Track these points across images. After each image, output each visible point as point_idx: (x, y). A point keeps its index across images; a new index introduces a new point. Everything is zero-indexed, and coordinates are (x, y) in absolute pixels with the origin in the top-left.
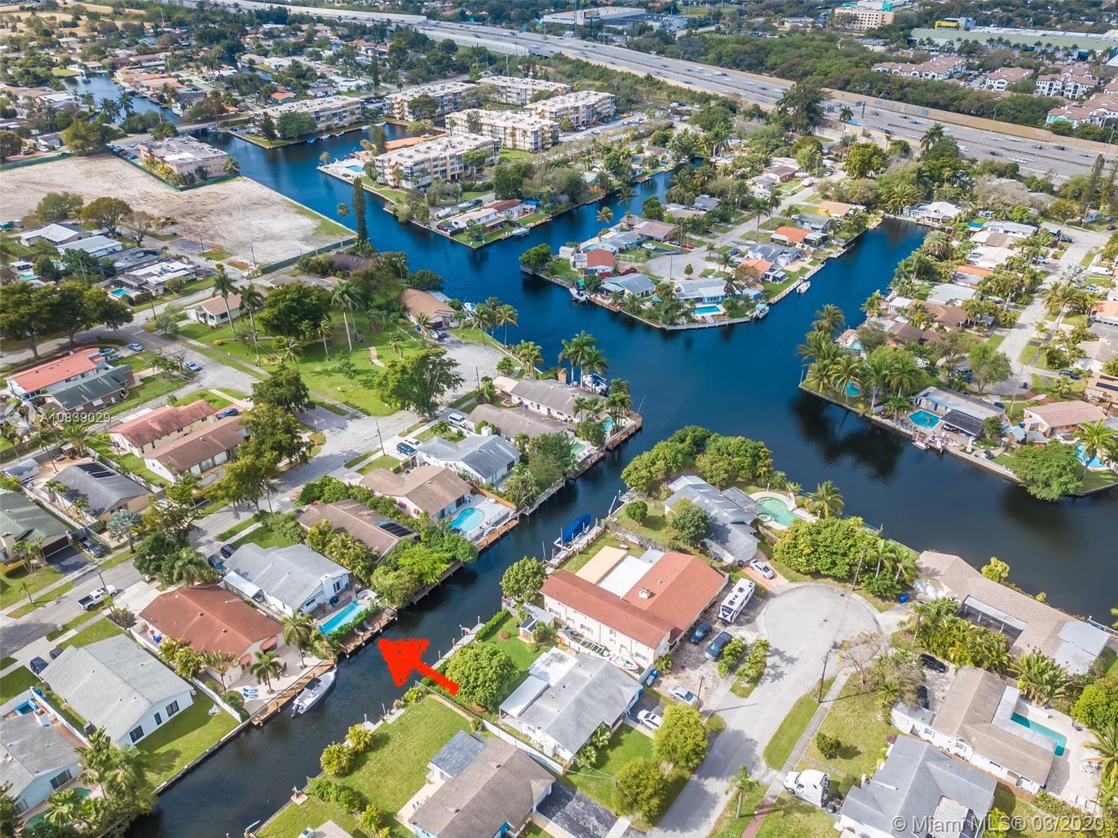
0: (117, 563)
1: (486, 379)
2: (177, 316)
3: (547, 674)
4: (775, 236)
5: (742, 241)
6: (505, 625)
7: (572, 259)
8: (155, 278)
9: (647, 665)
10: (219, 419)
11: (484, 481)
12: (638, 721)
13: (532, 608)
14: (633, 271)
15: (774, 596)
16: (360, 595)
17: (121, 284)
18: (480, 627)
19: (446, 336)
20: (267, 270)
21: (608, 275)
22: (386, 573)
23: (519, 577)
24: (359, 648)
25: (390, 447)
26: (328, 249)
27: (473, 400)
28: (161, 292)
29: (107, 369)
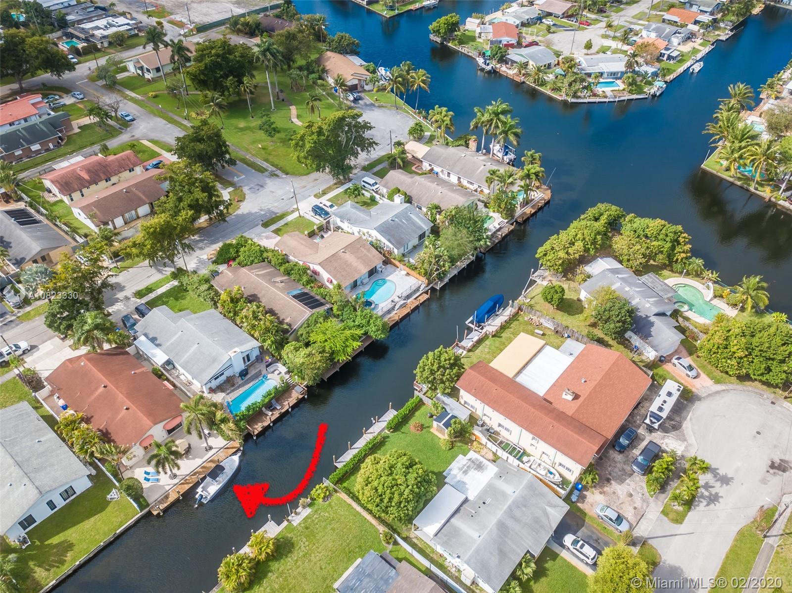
0: (35, 316)
1: (399, 144)
2: (119, 68)
3: (464, 483)
4: (667, 16)
5: (634, 21)
6: (417, 414)
7: (478, 30)
8: (101, 31)
9: (572, 478)
10: (147, 170)
11: (396, 251)
12: (563, 546)
13: (447, 400)
14: (534, 43)
15: (699, 399)
16: (271, 369)
17: (71, 36)
18: (391, 415)
19: (360, 98)
20: (202, 29)
21: (512, 46)
22: (297, 349)
23: (435, 367)
24: (266, 429)
25: (305, 208)
26: (258, 12)
27: (385, 164)
28: (106, 45)
29: (49, 114)
